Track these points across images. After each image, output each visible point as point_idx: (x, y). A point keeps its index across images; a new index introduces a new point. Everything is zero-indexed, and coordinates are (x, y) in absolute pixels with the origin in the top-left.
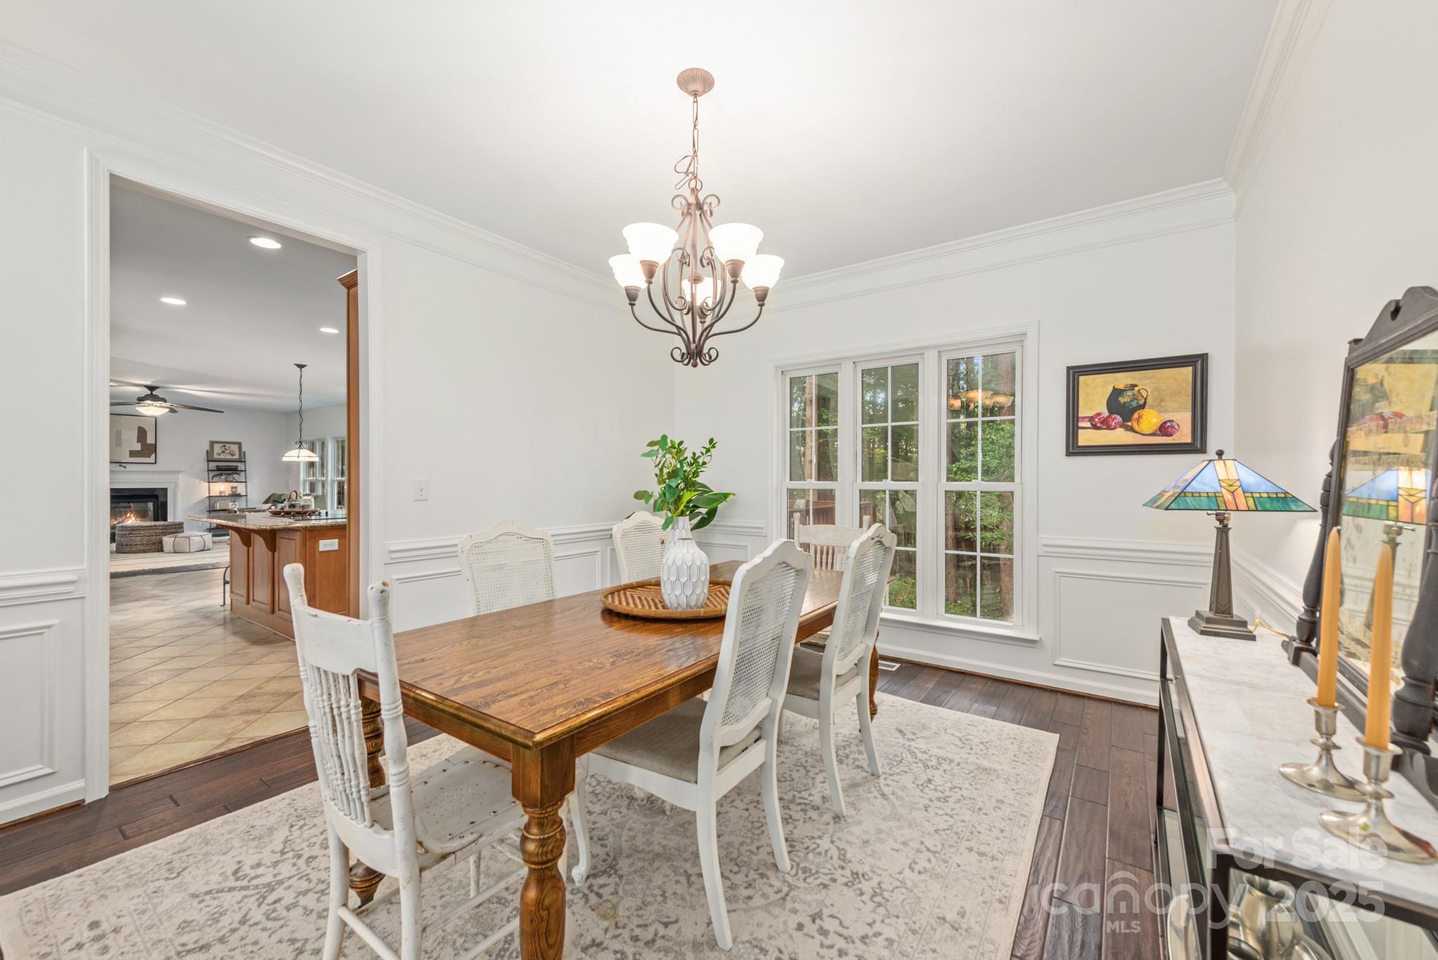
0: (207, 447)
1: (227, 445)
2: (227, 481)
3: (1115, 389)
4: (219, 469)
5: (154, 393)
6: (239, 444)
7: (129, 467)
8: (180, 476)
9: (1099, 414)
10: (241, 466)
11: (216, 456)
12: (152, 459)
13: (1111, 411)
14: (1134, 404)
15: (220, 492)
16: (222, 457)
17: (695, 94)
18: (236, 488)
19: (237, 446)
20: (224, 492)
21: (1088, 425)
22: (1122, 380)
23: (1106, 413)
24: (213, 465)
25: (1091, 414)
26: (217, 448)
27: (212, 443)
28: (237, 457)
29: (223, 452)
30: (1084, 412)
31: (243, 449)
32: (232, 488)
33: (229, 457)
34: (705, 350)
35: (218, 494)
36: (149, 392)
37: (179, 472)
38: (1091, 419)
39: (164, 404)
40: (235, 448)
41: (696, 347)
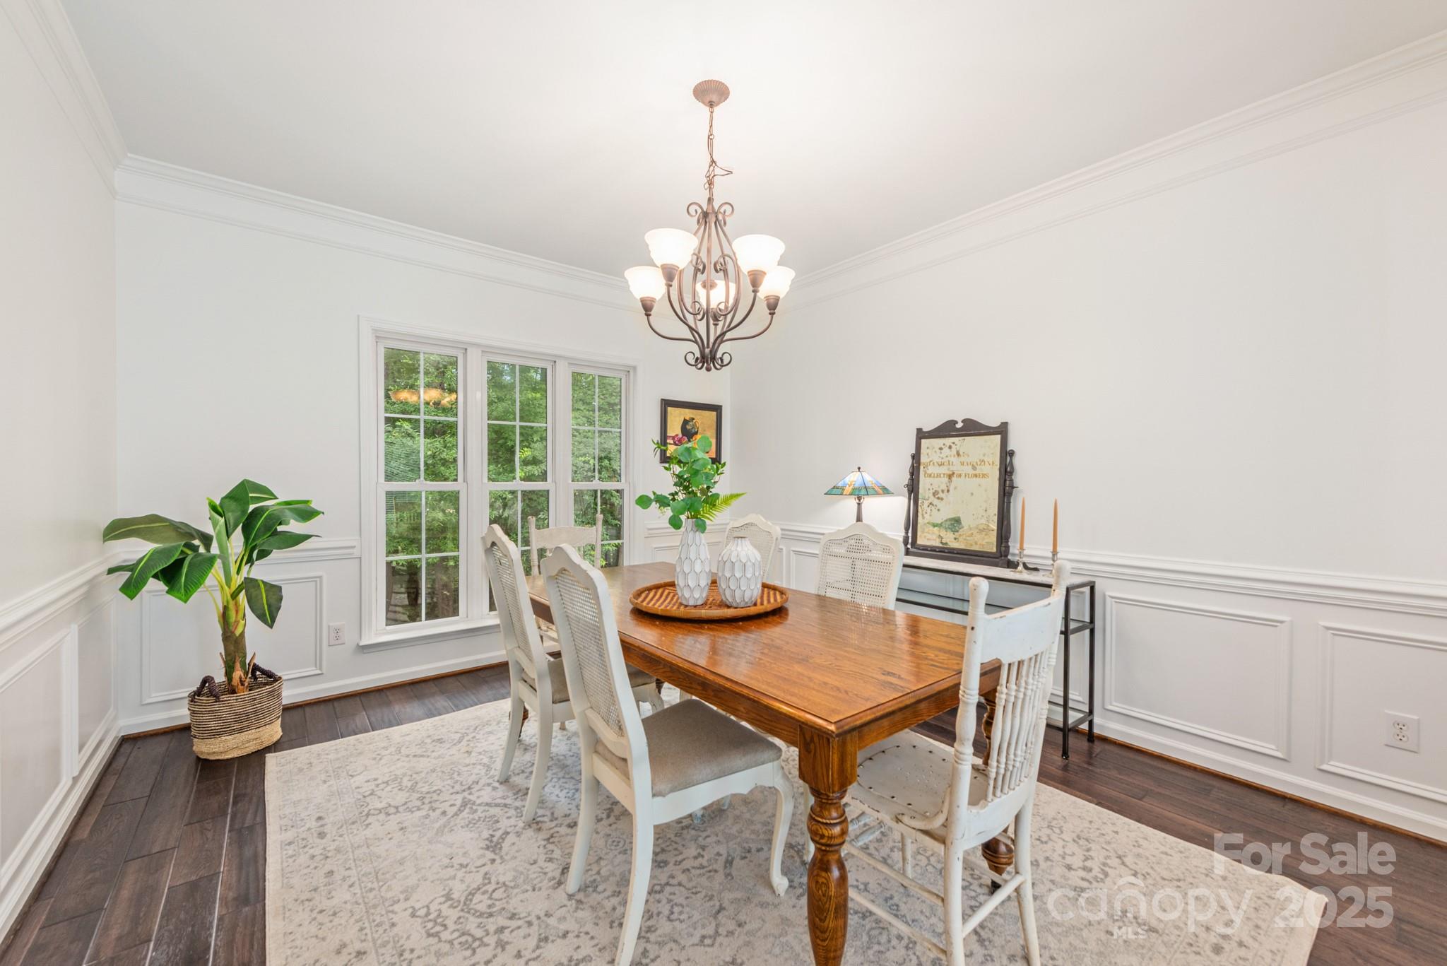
3: (685, 420)
9: (677, 435)
13: (683, 435)
14: (693, 431)
17: (711, 105)
21: (672, 442)
22: (688, 413)
23: (680, 436)
25: (673, 435)
30: (670, 433)
34: (719, 355)
38: (673, 438)
41: (711, 351)
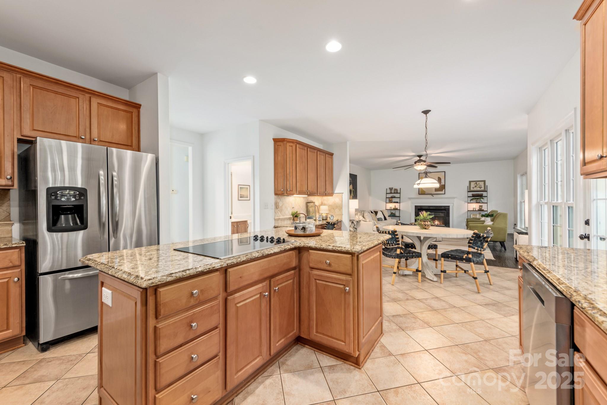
0: (468, 184)
1: (478, 183)
2: (477, 203)
4: (473, 196)
5: (421, 158)
6: (484, 181)
7: (435, 196)
8: (455, 200)
10: (484, 194)
11: (472, 189)
12: (443, 192)
15: (473, 208)
16: (475, 189)
18: (482, 206)
19: (483, 182)
20: (475, 209)
24: (470, 194)
26: (473, 185)
27: (470, 182)
28: (483, 189)
29: (476, 186)
31: (487, 184)
32: (480, 206)
33: (479, 189)
35: (472, 210)
36: (418, 158)
37: (454, 198)
39: (425, 163)
40: (482, 184)
